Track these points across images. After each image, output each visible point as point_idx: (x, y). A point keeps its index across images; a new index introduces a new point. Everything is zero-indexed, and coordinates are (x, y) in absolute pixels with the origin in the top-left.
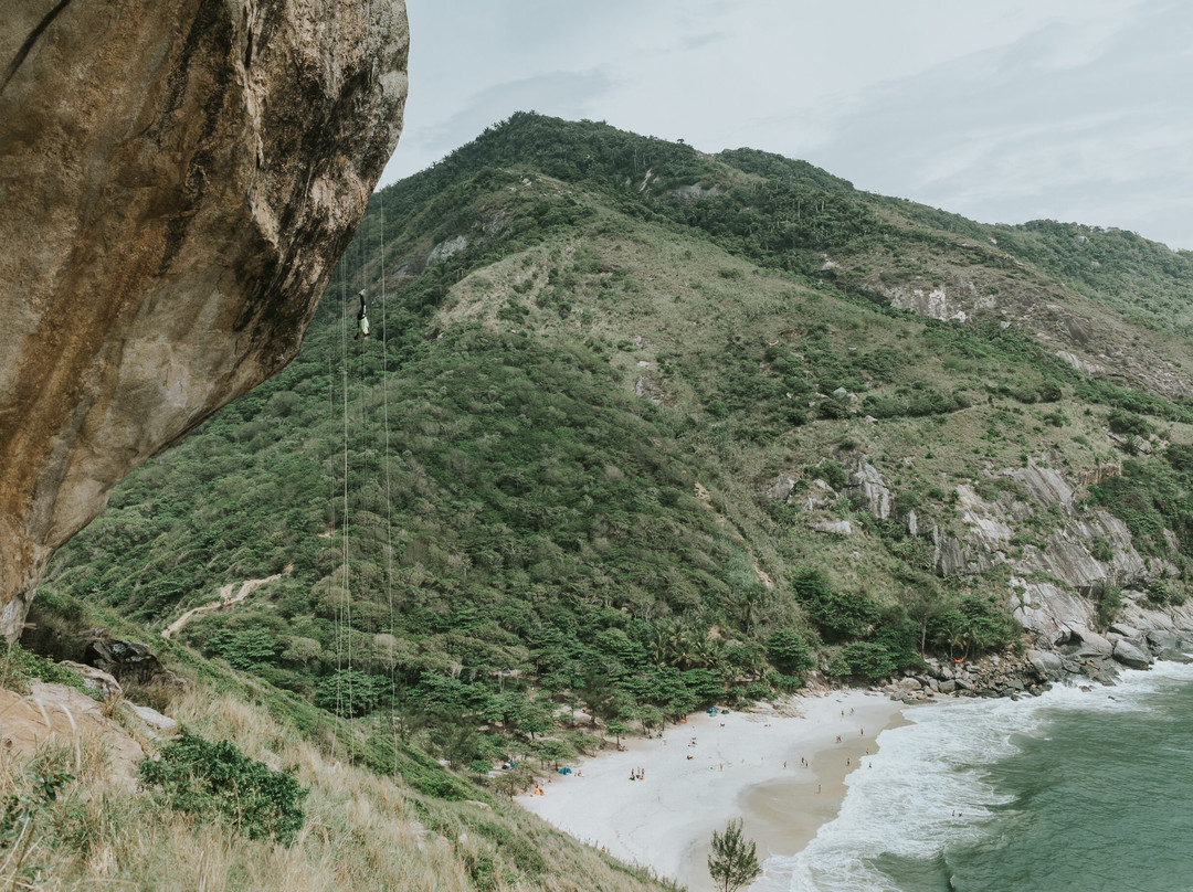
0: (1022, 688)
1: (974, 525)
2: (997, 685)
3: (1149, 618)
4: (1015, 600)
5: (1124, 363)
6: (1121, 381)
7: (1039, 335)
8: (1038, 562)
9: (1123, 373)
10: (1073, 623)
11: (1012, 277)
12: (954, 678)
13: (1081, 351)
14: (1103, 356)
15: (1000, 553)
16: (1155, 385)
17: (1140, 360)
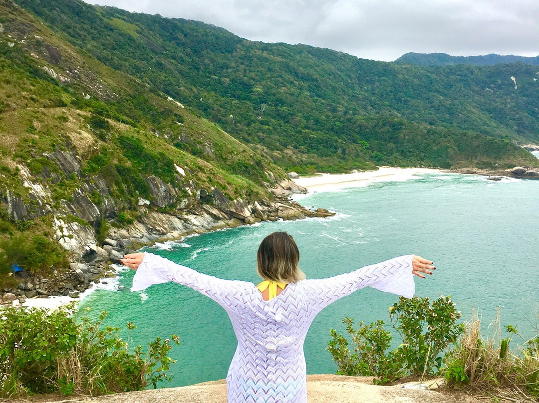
0: (73, 288)
1: (31, 189)
2: (60, 289)
3: (118, 232)
4: (59, 233)
5: (79, 77)
6: (79, 88)
7: (32, 54)
8: (68, 209)
9: (80, 84)
10: (91, 244)
11: (12, 14)
12: (35, 289)
13: (56, 68)
14: (68, 72)
15: (47, 205)
16: (95, 92)
17: (87, 76)
